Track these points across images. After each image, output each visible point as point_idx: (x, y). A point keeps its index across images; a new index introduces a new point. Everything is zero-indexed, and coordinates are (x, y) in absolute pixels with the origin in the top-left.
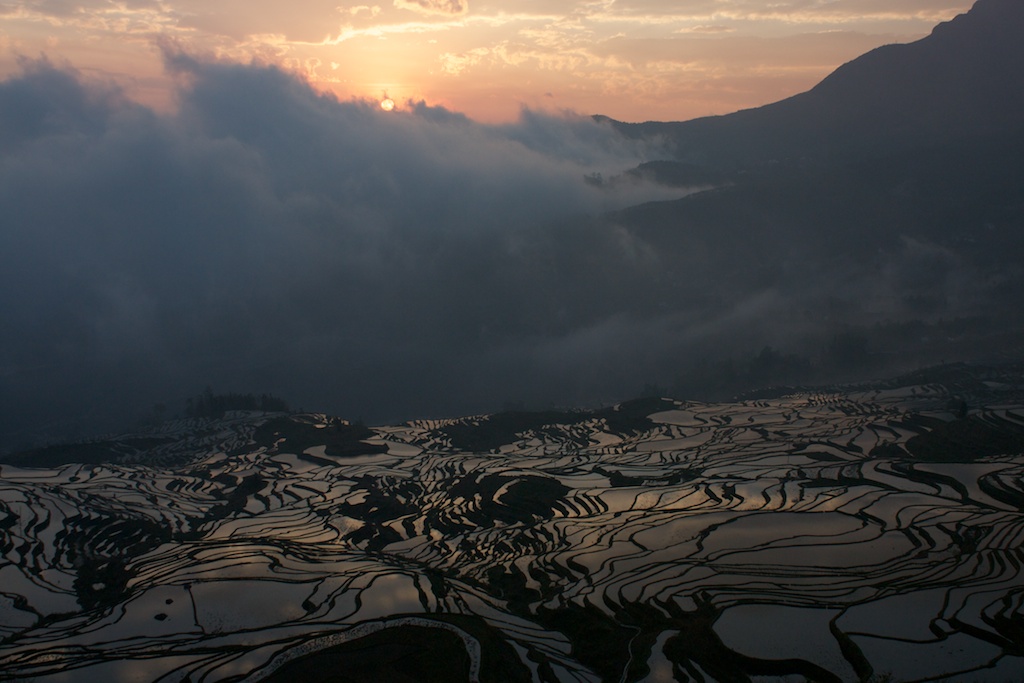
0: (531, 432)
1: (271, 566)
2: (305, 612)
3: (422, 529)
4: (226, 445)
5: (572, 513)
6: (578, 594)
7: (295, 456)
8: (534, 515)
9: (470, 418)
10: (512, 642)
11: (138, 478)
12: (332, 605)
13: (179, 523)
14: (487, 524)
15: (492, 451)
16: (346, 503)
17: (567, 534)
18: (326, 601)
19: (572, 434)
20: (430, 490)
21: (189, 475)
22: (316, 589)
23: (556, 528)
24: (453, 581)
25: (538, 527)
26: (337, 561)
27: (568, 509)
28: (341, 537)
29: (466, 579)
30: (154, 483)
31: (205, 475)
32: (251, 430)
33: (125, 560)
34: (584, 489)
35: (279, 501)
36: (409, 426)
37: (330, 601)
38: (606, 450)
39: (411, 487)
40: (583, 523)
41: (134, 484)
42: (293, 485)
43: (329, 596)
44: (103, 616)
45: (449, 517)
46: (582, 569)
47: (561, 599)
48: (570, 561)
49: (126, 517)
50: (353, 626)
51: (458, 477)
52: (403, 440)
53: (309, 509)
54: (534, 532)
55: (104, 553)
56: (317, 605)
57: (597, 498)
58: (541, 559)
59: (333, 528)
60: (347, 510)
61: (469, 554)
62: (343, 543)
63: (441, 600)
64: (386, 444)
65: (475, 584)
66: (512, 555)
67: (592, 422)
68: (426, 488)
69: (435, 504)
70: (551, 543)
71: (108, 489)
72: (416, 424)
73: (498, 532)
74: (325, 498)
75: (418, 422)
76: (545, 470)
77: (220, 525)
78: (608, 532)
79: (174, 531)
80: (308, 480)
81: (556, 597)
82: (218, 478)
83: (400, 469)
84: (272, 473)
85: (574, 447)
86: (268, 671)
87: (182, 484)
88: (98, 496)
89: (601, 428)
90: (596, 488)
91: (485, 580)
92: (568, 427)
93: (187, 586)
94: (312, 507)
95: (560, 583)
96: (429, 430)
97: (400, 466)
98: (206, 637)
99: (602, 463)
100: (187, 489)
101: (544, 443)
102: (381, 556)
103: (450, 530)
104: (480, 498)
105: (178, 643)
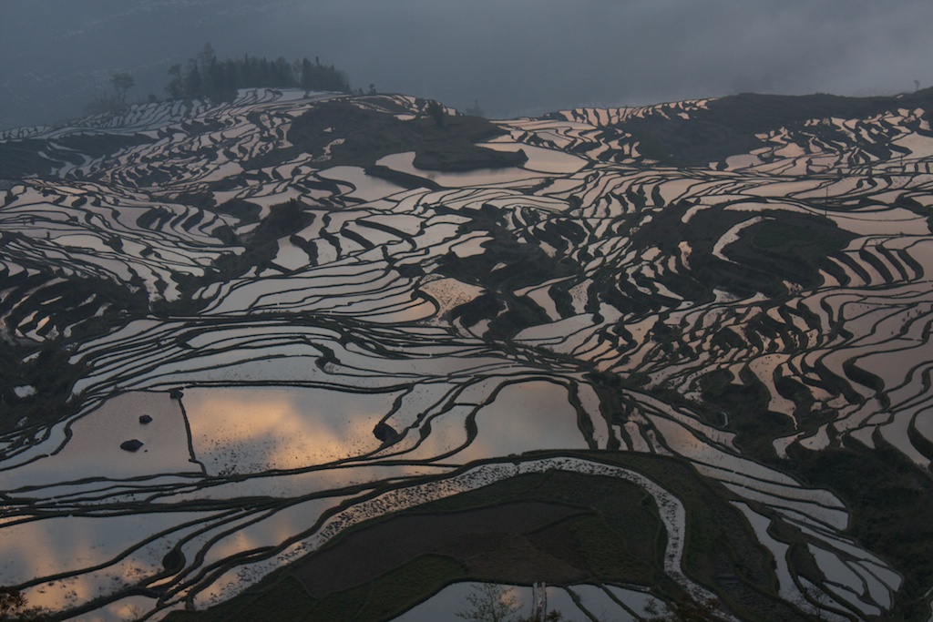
0: (784, 131)
1: (321, 363)
2: (379, 443)
3: (585, 303)
4: (241, 149)
5: (856, 280)
6: (863, 425)
7: (360, 171)
8: (785, 282)
9: (672, 106)
10: (742, 507)
11: (88, 206)
12: (425, 432)
13: (161, 286)
14: (700, 296)
15: (713, 165)
16: (451, 255)
17: (846, 317)
18: (415, 425)
19: (859, 136)
20: (599, 233)
21: (177, 201)
22: (397, 404)
23: (825, 306)
24: (638, 397)
25: (792, 304)
26: (435, 356)
27: (848, 271)
28: (440, 314)
29: (660, 392)
30: (116, 214)
31: (204, 201)
32: (284, 123)
33: (69, 348)
34: (880, 236)
35: (333, 249)
36: (564, 119)
37: (422, 424)
38: (922, 168)
39: (565, 229)
40: (875, 298)
41: (81, 217)
42: (359, 222)
43: (420, 417)
44: (34, 442)
45: (632, 281)
46: (871, 380)
47: (832, 432)
48: (849, 367)
49: (69, 272)
50: (462, 469)
51: (649, 212)
52: (552, 145)
53: (385, 264)
54: (784, 311)
55: (32, 334)
56: (399, 431)
57: (903, 253)
58: (797, 362)
59: (427, 298)
60: (451, 266)
61: (667, 348)
62: (445, 324)
63: (617, 429)
64: (521, 151)
65: (677, 402)
66: (744, 352)
67: (896, 114)
68: (592, 230)
69: (609, 259)
70: (815, 332)
71: (37, 224)
72: (575, 114)
73: (720, 310)
74: (414, 244)
75: (580, 111)
76: (808, 202)
77: (232, 289)
78: (921, 315)
79: (153, 297)
80: (383, 212)
81: (822, 430)
82: (229, 208)
83: (545, 195)
84: (321, 200)
85: (862, 161)
86: (315, 542)
87: (165, 216)
88: (21, 236)
89: (913, 127)
90: (902, 235)
91: (696, 395)
92: (852, 123)
93: (176, 394)
94: (390, 259)
95: (830, 404)
96: (600, 127)
97: (546, 190)
98: (208, 481)
99: (915, 189)
100: (173, 225)
101: (808, 151)
102: (512, 348)
103: (636, 305)
104: (689, 250)
105: (161, 490)
